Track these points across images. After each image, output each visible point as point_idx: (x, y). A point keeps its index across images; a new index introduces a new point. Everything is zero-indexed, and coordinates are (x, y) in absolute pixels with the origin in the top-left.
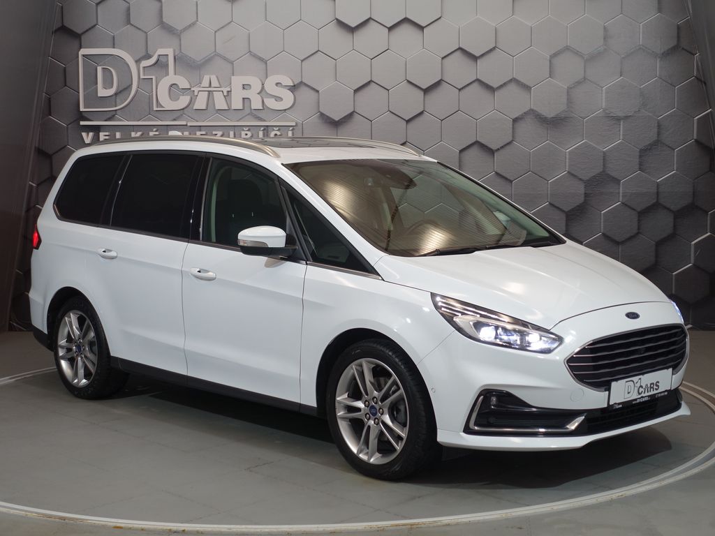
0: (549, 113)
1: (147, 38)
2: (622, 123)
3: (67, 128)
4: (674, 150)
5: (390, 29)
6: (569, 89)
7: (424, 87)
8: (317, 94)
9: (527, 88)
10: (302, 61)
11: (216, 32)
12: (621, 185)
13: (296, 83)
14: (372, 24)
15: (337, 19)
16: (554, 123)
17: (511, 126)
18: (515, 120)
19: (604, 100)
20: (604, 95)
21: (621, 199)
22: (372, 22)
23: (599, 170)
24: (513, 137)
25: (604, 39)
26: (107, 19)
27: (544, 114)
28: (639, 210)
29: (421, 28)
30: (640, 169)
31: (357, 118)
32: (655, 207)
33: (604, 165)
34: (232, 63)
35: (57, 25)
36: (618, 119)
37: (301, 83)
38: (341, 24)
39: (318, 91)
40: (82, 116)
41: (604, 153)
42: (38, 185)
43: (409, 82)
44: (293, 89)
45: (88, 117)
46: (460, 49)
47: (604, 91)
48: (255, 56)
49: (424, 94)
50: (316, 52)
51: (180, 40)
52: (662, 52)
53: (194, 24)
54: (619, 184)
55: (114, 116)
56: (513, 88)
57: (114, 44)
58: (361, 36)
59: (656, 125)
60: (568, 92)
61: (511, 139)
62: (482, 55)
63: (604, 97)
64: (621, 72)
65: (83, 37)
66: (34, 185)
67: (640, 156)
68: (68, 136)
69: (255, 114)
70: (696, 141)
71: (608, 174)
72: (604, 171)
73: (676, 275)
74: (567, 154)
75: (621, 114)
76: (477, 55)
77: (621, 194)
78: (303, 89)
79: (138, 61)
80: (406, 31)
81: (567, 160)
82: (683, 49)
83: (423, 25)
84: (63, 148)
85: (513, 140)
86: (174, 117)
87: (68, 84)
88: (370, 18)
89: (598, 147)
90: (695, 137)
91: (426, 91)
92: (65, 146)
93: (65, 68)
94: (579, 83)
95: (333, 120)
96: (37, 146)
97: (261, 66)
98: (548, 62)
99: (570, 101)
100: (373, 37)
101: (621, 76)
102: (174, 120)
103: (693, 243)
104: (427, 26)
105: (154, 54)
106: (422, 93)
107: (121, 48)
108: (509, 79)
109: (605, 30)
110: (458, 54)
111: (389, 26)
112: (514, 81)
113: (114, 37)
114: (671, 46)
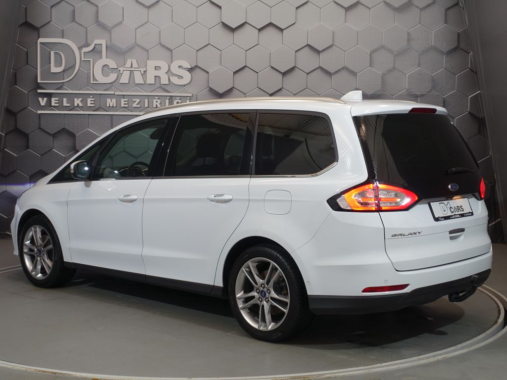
0: (369, 91)
1: (87, 32)
2: (419, 99)
3: (28, 94)
4: (454, 118)
5: (260, 30)
6: (383, 75)
7: (283, 71)
8: (207, 74)
9: (354, 74)
10: (197, 51)
11: (136, 29)
13: (192, 66)
14: (247, 27)
15: (222, 22)
19: (407, 83)
20: (407, 79)
22: (247, 25)
25: (408, 40)
26: (58, 17)
27: (366, 92)
29: (281, 30)
31: (235, 91)
34: (147, 51)
35: (22, 21)
36: (417, 96)
37: (196, 66)
38: (225, 26)
39: (208, 73)
40: (39, 86)
42: (6, 134)
43: (272, 67)
44: (191, 70)
45: (44, 87)
46: (308, 45)
47: (407, 77)
48: (164, 46)
49: (283, 76)
50: (208, 45)
51: (111, 34)
52: (447, 50)
53: (121, 23)
55: (62, 86)
56: (344, 74)
57: (63, 36)
58: (239, 34)
59: (442, 101)
60: (382, 77)
62: (324, 50)
63: (407, 81)
64: (419, 64)
65: (41, 30)
66: (3, 134)
68: (28, 101)
69: (163, 88)
70: (469, 113)
75: (418, 93)
76: (320, 49)
78: (198, 71)
79: (80, 48)
80: (271, 32)
82: (461, 49)
83: (283, 28)
84: (25, 109)
86: (105, 89)
87: (29, 63)
88: (246, 22)
90: (469, 110)
91: (284, 74)
92: (26, 107)
93: (27, 52)
94: (390, 71)
95: (219, 93)
96: (6, 106)
97: (168, 53)
98: (369, 56)
99: (383, 83)
100: (247, 36)
101: (419, 67)
102: (106, 90)
104: (285, 29)
105: (92, 43)
106: (281, 76)
107: (68, 39)
108: (341, 67)
109: (409, 34)
110: (307, 49)
111: (259, 28)
112: (345, 68)
113: (63, 30)
114: (454, 47)
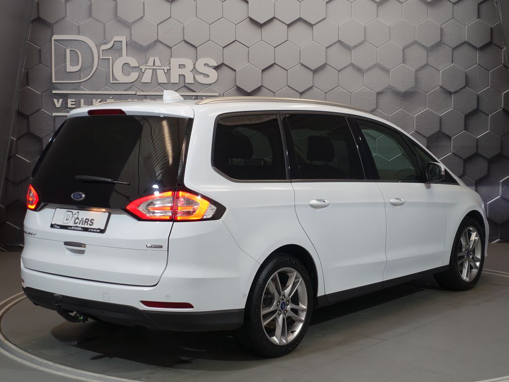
0: (402, 89)
1: (105, 29)
2: (453, 96)
3: (42, 95)
4: (488, 115)
5: (289, 25)
6: (417, 71)
7: (313, 69)
8: (234, 73)
9: (387, 71)
10: (223, 48)
11: (158, 25)
12: (452, 140)
13: (219, 64)
14: (275, 22)
15: (249, 17)
16: (406, 96)
17: (376, 98)
18: (379, 94)
19: (440, 80)
20: (440, 76)
21: (452, 151)
22: (275, 20)
23: (437, 129)
24: (377, 106)
25: (441, 35)
26: (73, 13)
27: (399, 89)
28: (464, 157)
29: (311, 25)
30: (465, 129)
31: (263, 89)
32: (476, 155)
33: (440, 126)
34: (170, 48)
35: (34, 17)
36: (450, 93)
37: (223, 64)
38: (252, 21)
39: (235, 71)
40: (53, 86)
41: (440, 118)
42: (18, 139)
43: (302, 64)
44: (216, 68)
45: (59, 87)
46: (339, 41)
47: (440, 73)
48: (188, 43)
49: (313, 74)
50: (235, 41)
51: (131, 30)
52: (480, 46)
53: (142, 18)
54: (451, 140)
56: (376, 71)
57: (79, 32)
58: (267, 30)
59: (476, 98)
60: (416, 74)
61: (375, 107)
62: (355, 47)
63: (440, 78)
64: (452, 60)
65: (55, 26)
66: (14, 139)
67: (465, 120)
68: (42, 102)
69: (188, 87)
70: (503, 109)
71: (443, 133)
72: (440, 131)
73: (489, 204)
74: (415, 118)
75: (452, 90)
76: (352, 45)
77: (452, 147)
78: (224, 68)
80: (300, 28)
81: (415, 123)
82: (494, 44)
83: (313, 23)
84: (38, 110)
85: (377, 108)
86: (126, 88)
87: (42, 62)
88: (274, 18)
89: (436, 113)
90: (503, 107)
91: (315, 71)
92: (39, 110)
93: (40, 49)
94: (423, 67)
95: (247, 92)
96: (17, 109)
97: (192, 50)
98: (402, 52)
99: (417, 80)
100: (275, 32)
101: (452, 63)
102: (126, 90)
103: (501, 181)
104: (315, 24)
105: (111, 40)
106: (311, 73)
107: (84, 35)
108: (374, 64)
109: (442, 30)
110: (338, 45)
111: (288, 23)
112: (377, 65)
113: (79, 27)
114: (486, 42)
